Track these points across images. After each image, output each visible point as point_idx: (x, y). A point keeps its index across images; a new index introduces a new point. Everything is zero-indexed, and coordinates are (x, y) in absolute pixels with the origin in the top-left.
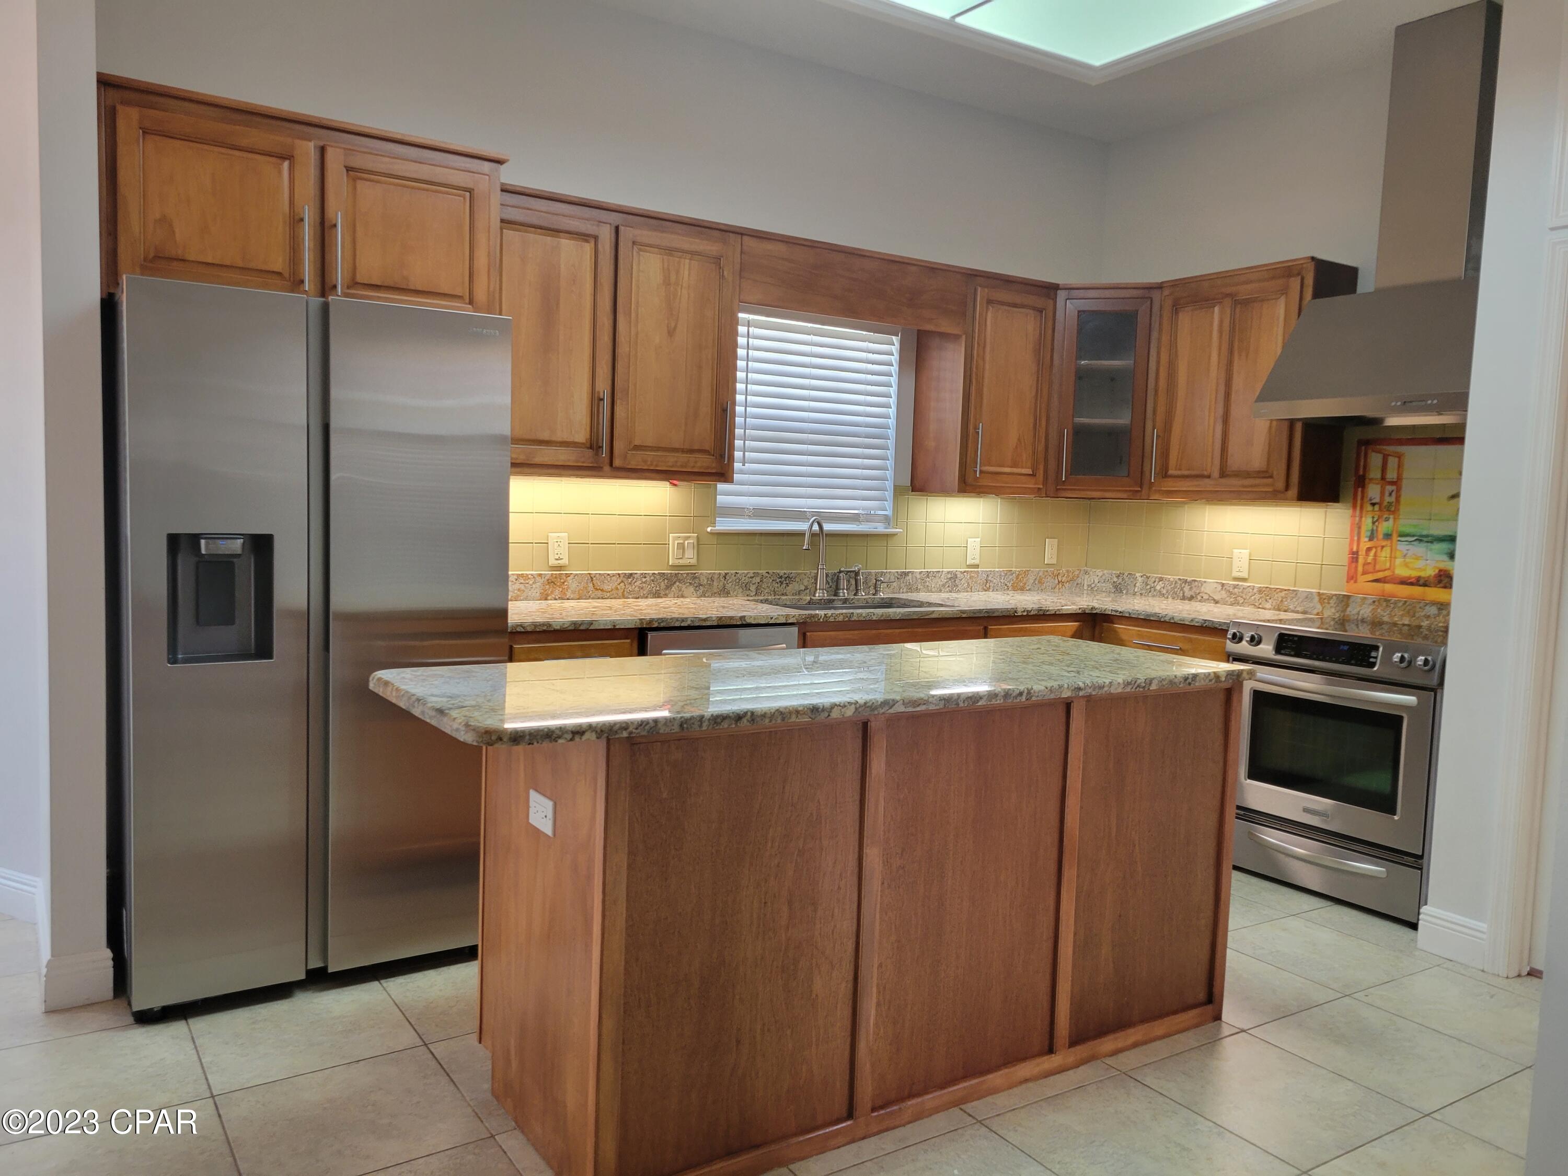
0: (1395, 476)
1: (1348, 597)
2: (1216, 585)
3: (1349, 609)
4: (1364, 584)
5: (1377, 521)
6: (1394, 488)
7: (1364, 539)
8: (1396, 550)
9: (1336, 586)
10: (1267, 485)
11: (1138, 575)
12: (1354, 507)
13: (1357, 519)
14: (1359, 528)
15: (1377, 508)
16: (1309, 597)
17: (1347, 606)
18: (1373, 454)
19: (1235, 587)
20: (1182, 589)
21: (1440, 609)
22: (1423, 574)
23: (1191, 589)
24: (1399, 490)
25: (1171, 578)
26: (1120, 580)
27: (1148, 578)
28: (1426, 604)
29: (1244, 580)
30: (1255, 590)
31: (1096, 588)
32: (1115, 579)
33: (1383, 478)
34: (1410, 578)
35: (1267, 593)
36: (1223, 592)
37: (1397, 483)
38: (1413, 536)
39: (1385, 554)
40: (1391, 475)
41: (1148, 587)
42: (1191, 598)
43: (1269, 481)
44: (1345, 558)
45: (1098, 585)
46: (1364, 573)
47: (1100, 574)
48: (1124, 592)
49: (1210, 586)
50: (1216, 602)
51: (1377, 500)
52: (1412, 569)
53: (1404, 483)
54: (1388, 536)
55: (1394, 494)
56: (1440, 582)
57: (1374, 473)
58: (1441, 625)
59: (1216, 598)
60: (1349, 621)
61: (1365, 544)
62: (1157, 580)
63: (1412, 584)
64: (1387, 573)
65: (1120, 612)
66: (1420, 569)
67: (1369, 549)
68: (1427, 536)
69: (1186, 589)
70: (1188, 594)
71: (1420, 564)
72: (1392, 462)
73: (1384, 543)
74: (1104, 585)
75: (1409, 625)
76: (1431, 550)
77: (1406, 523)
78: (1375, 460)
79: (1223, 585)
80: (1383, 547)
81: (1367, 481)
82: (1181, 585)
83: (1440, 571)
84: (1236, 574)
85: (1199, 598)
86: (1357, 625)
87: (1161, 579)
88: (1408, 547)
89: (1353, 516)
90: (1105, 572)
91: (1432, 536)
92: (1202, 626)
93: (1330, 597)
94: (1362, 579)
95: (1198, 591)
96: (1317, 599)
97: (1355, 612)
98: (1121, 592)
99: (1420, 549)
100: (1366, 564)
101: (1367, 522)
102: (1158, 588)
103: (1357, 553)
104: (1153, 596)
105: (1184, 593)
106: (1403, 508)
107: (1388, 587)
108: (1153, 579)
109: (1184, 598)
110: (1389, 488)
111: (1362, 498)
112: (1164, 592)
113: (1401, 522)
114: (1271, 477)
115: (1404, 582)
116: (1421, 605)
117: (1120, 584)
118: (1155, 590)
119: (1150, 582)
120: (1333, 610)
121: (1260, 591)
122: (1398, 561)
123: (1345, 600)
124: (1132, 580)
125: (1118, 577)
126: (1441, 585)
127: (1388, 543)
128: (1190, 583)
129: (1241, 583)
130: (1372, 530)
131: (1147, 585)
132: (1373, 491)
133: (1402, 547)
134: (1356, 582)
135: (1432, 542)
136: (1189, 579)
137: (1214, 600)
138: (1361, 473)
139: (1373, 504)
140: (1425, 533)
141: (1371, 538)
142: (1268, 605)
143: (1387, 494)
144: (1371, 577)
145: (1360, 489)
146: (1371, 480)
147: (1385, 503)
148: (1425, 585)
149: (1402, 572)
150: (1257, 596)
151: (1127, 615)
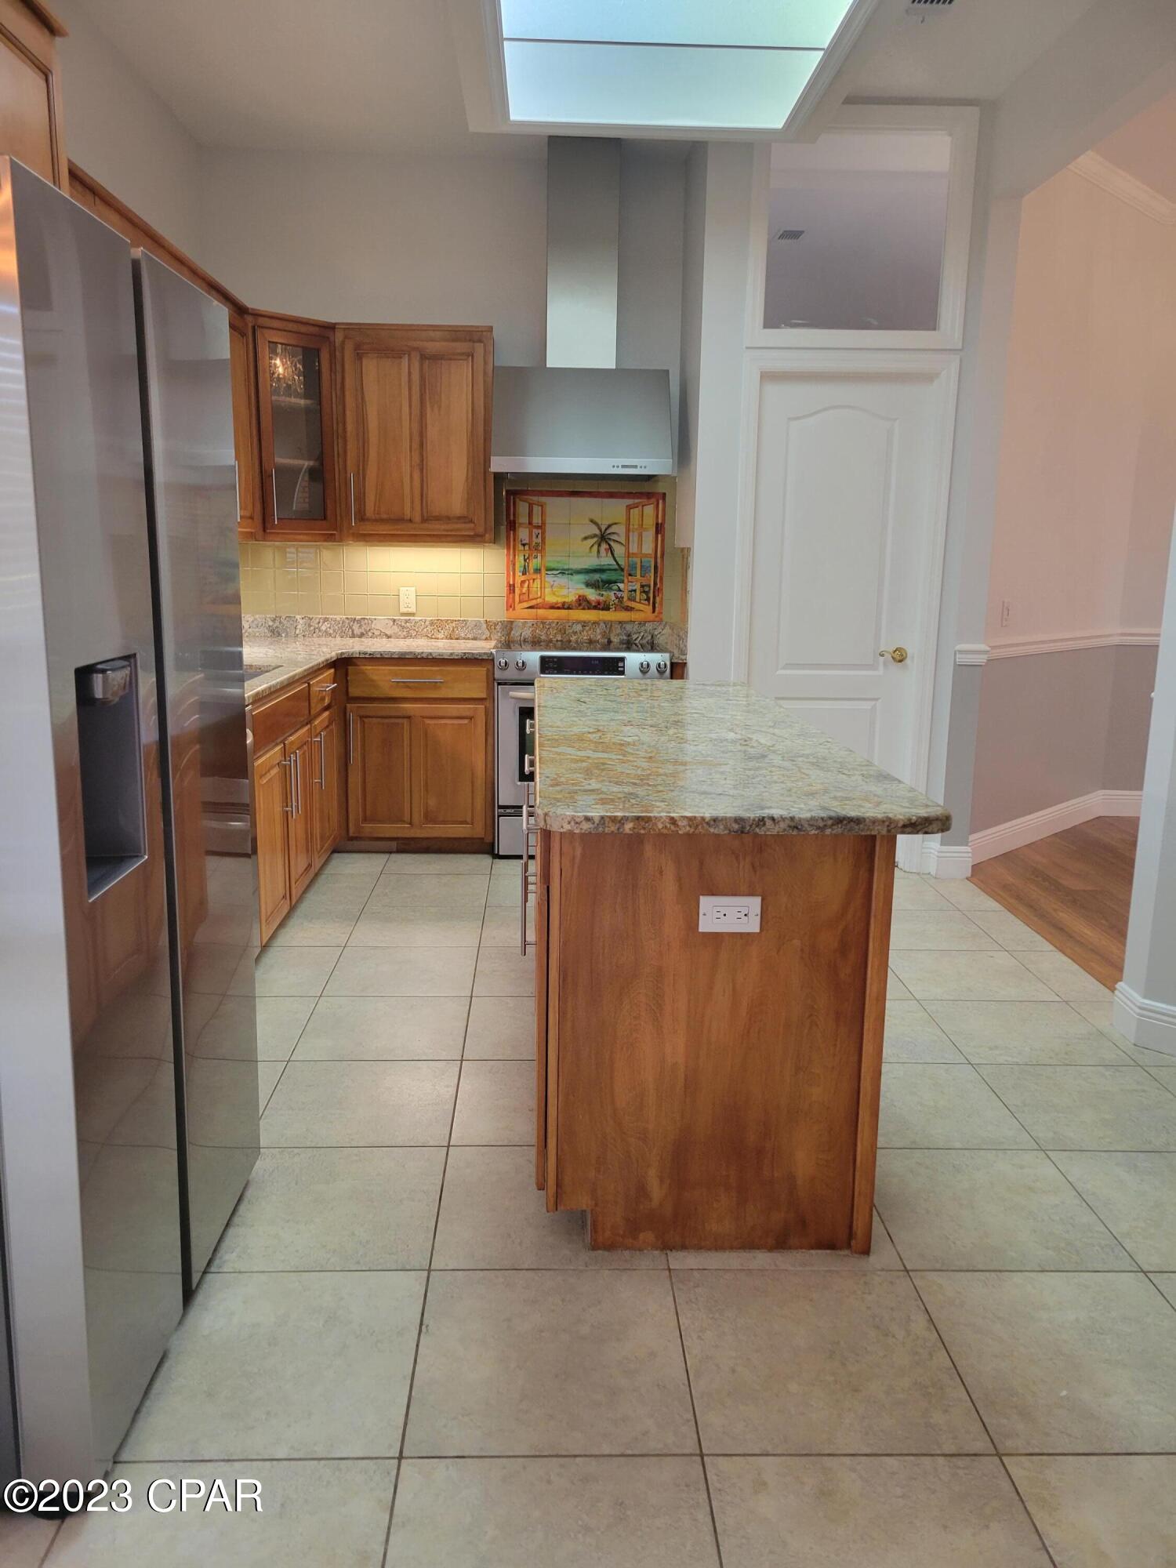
0: (540, 522)
1: (512, 622)
2: (387, 621)
3: (513, 632)
4: (521, 610)
5: (528, 558)
6: (540, 531)
7: (519, 574)
8: (545, 581)
9: (499, 614)
10: (470, 529)
11: (298, 617)
12: (508, 548)
13: (511, 557)
14: (514, 565)
15: (527, 547)
16: (477, 625)
17: (511, 629)
18: (521, 503)
19: (407, 621)
20: (351, 628)
21: (583, 626)
22: (566, 600)
23: (360, 626)
24: (543, 533)
25: (338, 618)
26: (277, 624)
27: (311, 619)
28: (574, 623)
29: (413, 614)
30: (427, 623)
31: (247, 634)
32: (271, 623)
33: (530, 523)
34: (557, 603)
35: (438, 624)
36: (395, 627)
37: (542, 527)
38: (557, 570)
39: (537, 583)
40: (537, 520)
41: (312, 628)
42: (362, 635)
43: (472, 525)
44: (504, 591)
45: (250, 630)
46: (520, 602)
47: (251, 619)
48: (283, 635)
49: (381, 622)
50: (389, 637)
51: (527, 541)
52: (558, 596)
53: (548, 528)
54: (538, 571)
55: (540, 536)
56: (580, 605)
57: (523, 519)
58: (585, 638)
59: (388, 633)
60: (513, 642)
61: (519, 577)
62: (321, 621)
63: (559, 608)
64: (539, 601)
65: (370, 654)
66: (564, 596)
67: (523, 582)
68: (568, 570)
69: (356, 627)
70: (357, 631)
71: (564, 592)
72: (537, 509)
73: (535, 577)
74: (257, 630)
75: (561, 641)
76: (571, 580)
77: (551, 560)
78: (522, 508)
79: (394, 621)
80: (534, 580)
81: (517, 525)
82: (349, 623)
83: (580, 596)
84: (403, 610)
85: (370, 634)
86: (521, 645)
87: (326, 620)
88: (555, 579)
89: (508, 555)
90: (257, 616)
91: (572, 569)
92: (462, 658)
93: (496, 624)
94: (518, 606)
95: (368, 629)
96: (485, 626)
97: (518, 634)
98: (279, 635)
99: (563, 580)
100: (521, 594)
101: (520, 561)
102: (323, 628)
103: (514, 585)
104: (319, 637)
105: (353, 631)
106: (547, 547)
107: (541, 612)
108: (318, 620)
109: (353, 636)
110: (535, 531)
111: (514, 540)
112: (332, 632)
113: (548, 558)
114: (471, 521)
115: (552, 607)
116: (570, 624)
117: (277, 627)
118: (320, 631)
119: (314, 624)
120: (499, 634)
121: (432, 623)
122: (548, 590)
123: (509, 626)
124: (291, 622)
125: (274, 620)
126: (581, 607)
127: (538, 576)
128: (359, 621)
129: (412, 618)
130: (525, 566)
131: (310, 626)
132: (523, 534)
133: (549, 579)
134: (514, 609)
135: (572, 574)
136: (358, 617)
137: (386, 635)
138: (512, 518)
139: (524, 545)
140: (566, 567)
141: (524, 573)
142: (441, 635)
143: (534, 536)
144: (526, 605)
145: (512, 532)
146: (520, 524)
147: (534, 544)
148: (569, 608)
149: (551, 599)
150: (429, 628)
151: (379, 656)
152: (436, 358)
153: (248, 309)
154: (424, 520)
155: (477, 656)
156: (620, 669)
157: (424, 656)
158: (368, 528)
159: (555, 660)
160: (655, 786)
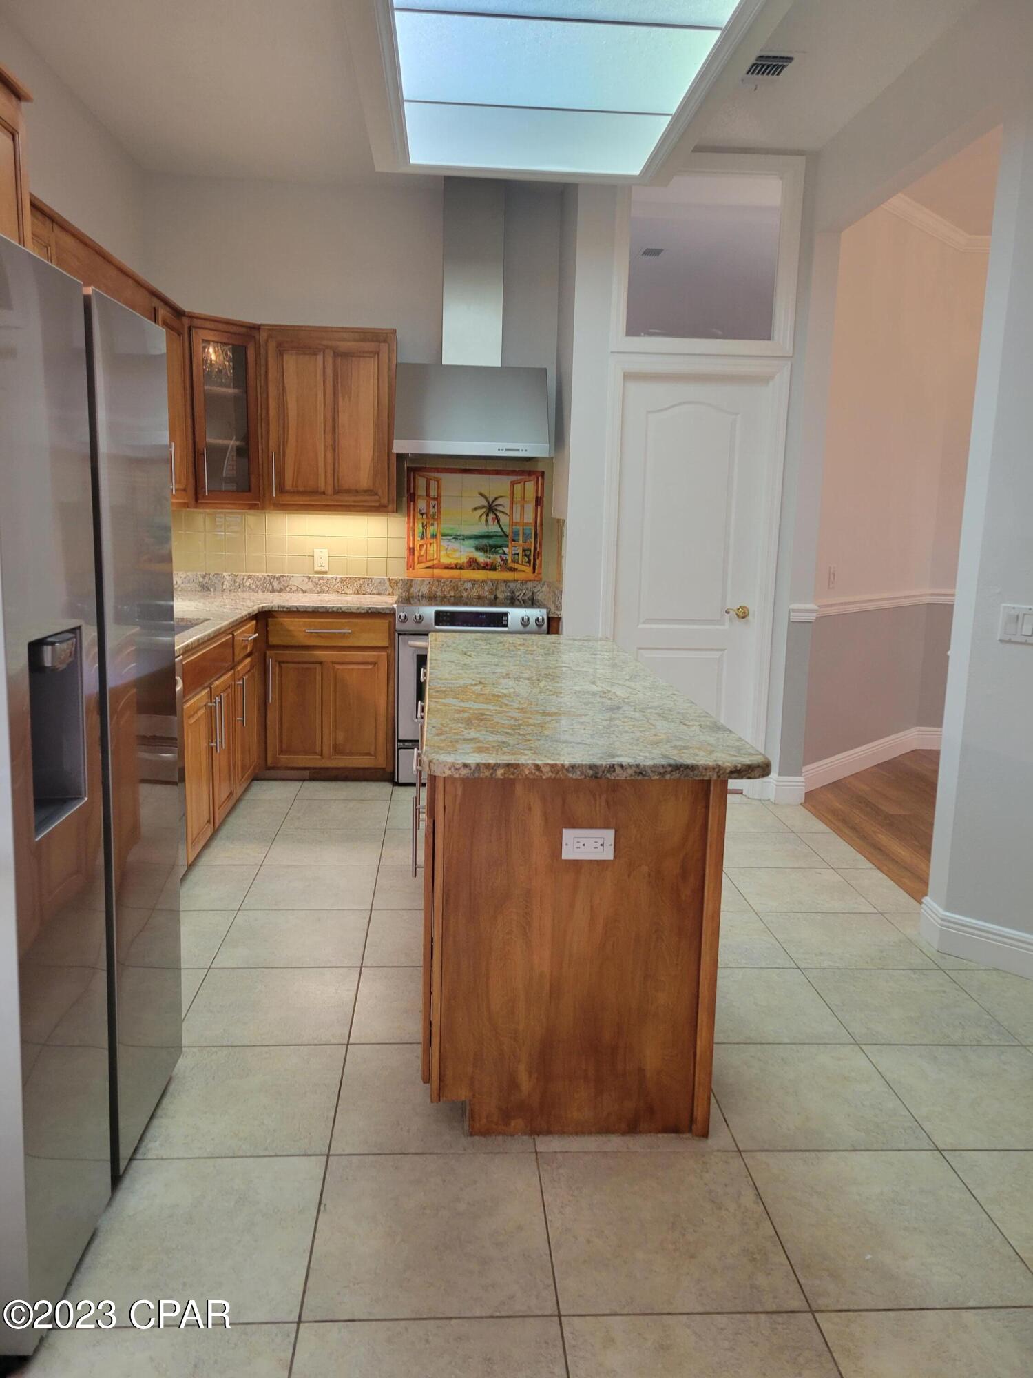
0: (436, 494)
1: (412, 580)
2: (303, 579)
3: (412, 589)
4: (419, 570)
5: (426, 525)
6: (436, 502)
7: (417, 538)
8: (440, 545)
9: (400, 573)
10: (375, 501)
11: (225, 574)
12: (409, 516)
13: (411, 524)
14: (414, 531)
15: (425, 516)
16: (381, 582)
17: (411, 586)
18: (419, 478)
19: (320, 579)
20: (271, 584)
21: (473, 584)
22: (459, 561)
23: (280, 582)
24: (439, 504)
25: (260, 575)
26: (207, 580)
27: (236, 576)
28: (465, 582)
29: (326, 573)
30: (338, 580)
31: (180, 589)
32: (201, 580)
33: (428, 495)
34: (451, 564)
35: (347, 581)
36: (310, 583)
37: (438, 499)
38: (451, 536)
39: (433, 548)
40: (433, 493)
41: (237, 584)
42: (281, 590)
43: (376, 498)
44: (405, 553)
45: (182, 585)
46: (419, 563)
47: (183, 576)
48: (212, 590)
49: (298, 579)
50: (304, 592)
51: (425, 511)
52: (453, 558)
53: (443, 499)
54: (434, 536)
55: (436, 507)
56: (470, 566)
57: (421, 491)
58: (474, 594)
59: (304, 589)
60: (412, 597)
61: (418, 542)
62: (246, 578)
63: (452, 568)
64: (435, 562)
65: (287, 608)
66: (457, 558)
67: (421, 546)
68: (460, 535)
69: (275, 583)
70: (277, 586)
71: (457, 554)
72: (433, 484)
73: (431, 542)
74: (189, 585)
75: (454, 596)
76: (463, 544)
77: (446, 526)
78: (421, 482)
79: (309, 578)
80: (431, 544)
81: (416, 497)
82: (270, 580)
83: (470, 559)
84: (317, 569)
85: (288, 589)
86: (419, 600)
87: (250, 577)
88: (449, 543)
89: (409, 522)
90: (189, 573)
91: (463, 535)
92: (367, 612)
93: (397, 582)
94: (417, 566)
95: (286, 585)
96: (388, 583)
97: (417, 590)
98: (208, 590)
99: (456, 545)
100: (420, 556)
101: (419, 528)
102: (247, 584)
103: (413, 549)
104: (243, 591)
105: (273, 587)
106: (443, 517)
107: (437, 571)
108: (242, 577)
109: (273, 591)
110: (432, 502)
111: (414, 510)
112: (254, 587)
113: (442, 526)
114: (377, 494)
115: (447, 567)
116: (462, 582)
117: (206, 583)
118: (244, 586)
119: (239, 580)
120: (401, 591)
121: (342, 580)
122: (442, 553)
123: (408, 584)
124: (219, 579)
125: (204, 577)
126: (472, 568)
127: (435, 541)
128: (279, 578)
129: (325, 576)
130: (423, 532)
131: (235, 582)
132: (422, 504)
133: (444, 543)
134: (413, 569)
135: (463, 540)
136: (277, 575)
137: (302, 590)
138: (412, 491)
139: (422, 514)
140: (458, 533)
141: (422, 538)
142: (350, 591)
143: (431, 507)
144: (424, 565)
145: (412, 503)
146: (419, 496)
147: (431, 513)
148: (461, 568)
149: (445, 560)
150: (340, 585)
151: (295, 610)
152: (346, 355)
153: (184, 312)
154: (336, 492)
155: (381, 611)
156: (504, 623)
157: (335, 609)
158: (287, 499)
159: (448, 614)
160: (524, 735)
